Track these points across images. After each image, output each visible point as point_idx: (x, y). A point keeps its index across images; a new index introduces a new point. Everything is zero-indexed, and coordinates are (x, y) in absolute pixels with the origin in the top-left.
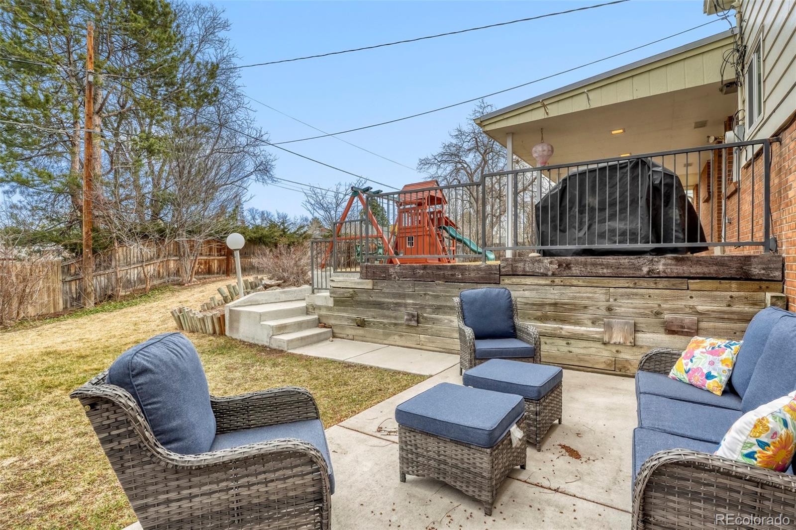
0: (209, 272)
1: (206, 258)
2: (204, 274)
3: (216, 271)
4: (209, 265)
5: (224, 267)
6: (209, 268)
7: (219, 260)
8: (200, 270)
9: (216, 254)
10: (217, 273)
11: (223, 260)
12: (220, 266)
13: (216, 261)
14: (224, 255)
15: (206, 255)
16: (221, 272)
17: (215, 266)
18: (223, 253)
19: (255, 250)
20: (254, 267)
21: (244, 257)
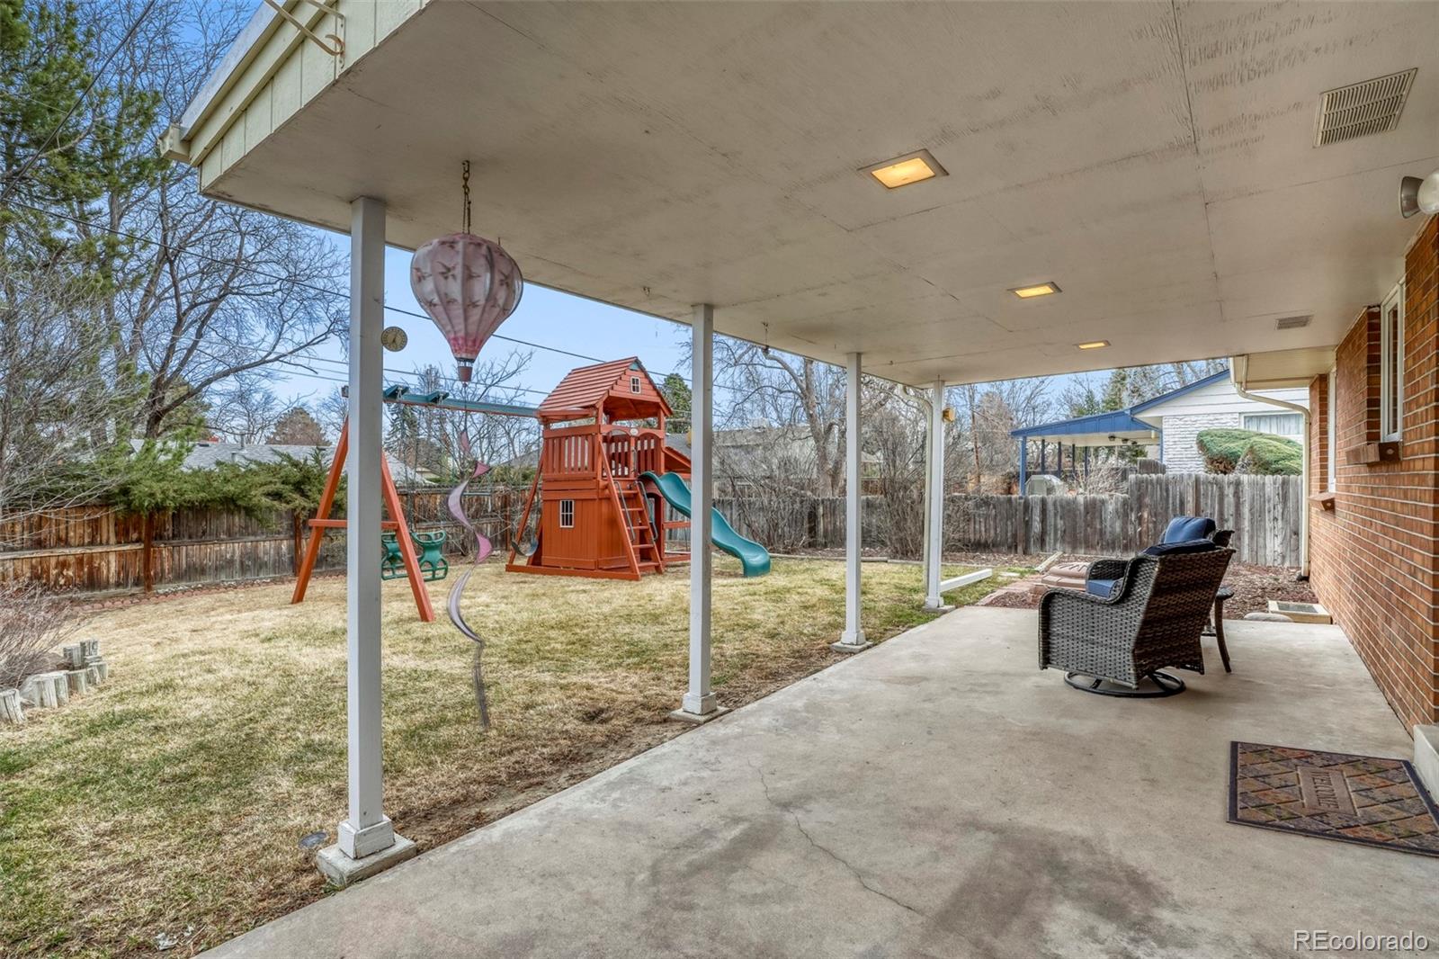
0: (93, 581)
2: (77, 589)
3: (112, 580)
4: (92, 567)
5: (137, 568)
6: (91, 573)
7: (120, 554)
9: (113, 539)
10: (118, 585)
11: (135, 552)
12: (123, 568)
13: (112, 558)
14: (138, 541)
15: (83, 545)
16: (131, 581)
17: (111, 568)
18: (135, 536)
19: (234, 525)
20: (231, 562)
21: (200, 543)
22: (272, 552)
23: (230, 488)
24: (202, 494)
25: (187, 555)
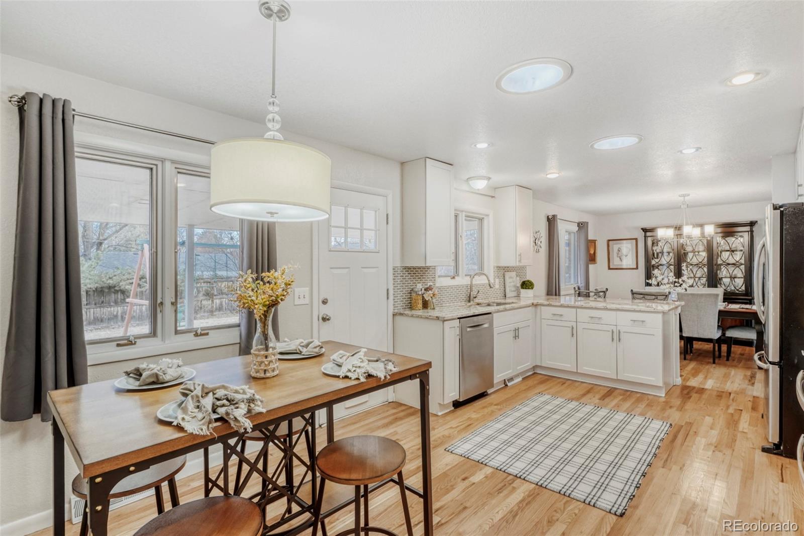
19: (118, 298)
20: (116, 316)
21: (100, 307)
22: (138, 311)
23: (110, 282)
24: (97, 285)
25: (94, 313)
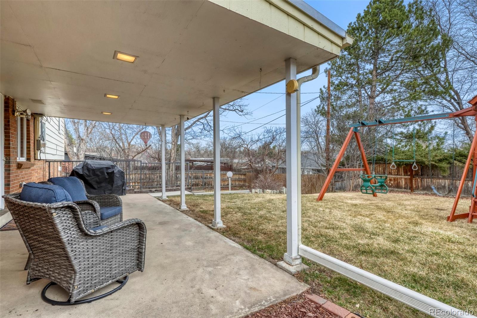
0: (398, 186)
1: (394, 176)
2: (394, 187)
3: (403, 187)
4: (397, 182)
5: (409, 184)
6: (397, 183)
7: (405, 179)
8: (390, 185)
9: (403, 174)
11: (409, 179)
12: (406, 183)
13: (403, 180)
15: (395, 175)
16: (408, 188)
17: (403, 183)
18: (408, 174)
20: (444, 187)
21: (431, 178)
25: (426, 182)
